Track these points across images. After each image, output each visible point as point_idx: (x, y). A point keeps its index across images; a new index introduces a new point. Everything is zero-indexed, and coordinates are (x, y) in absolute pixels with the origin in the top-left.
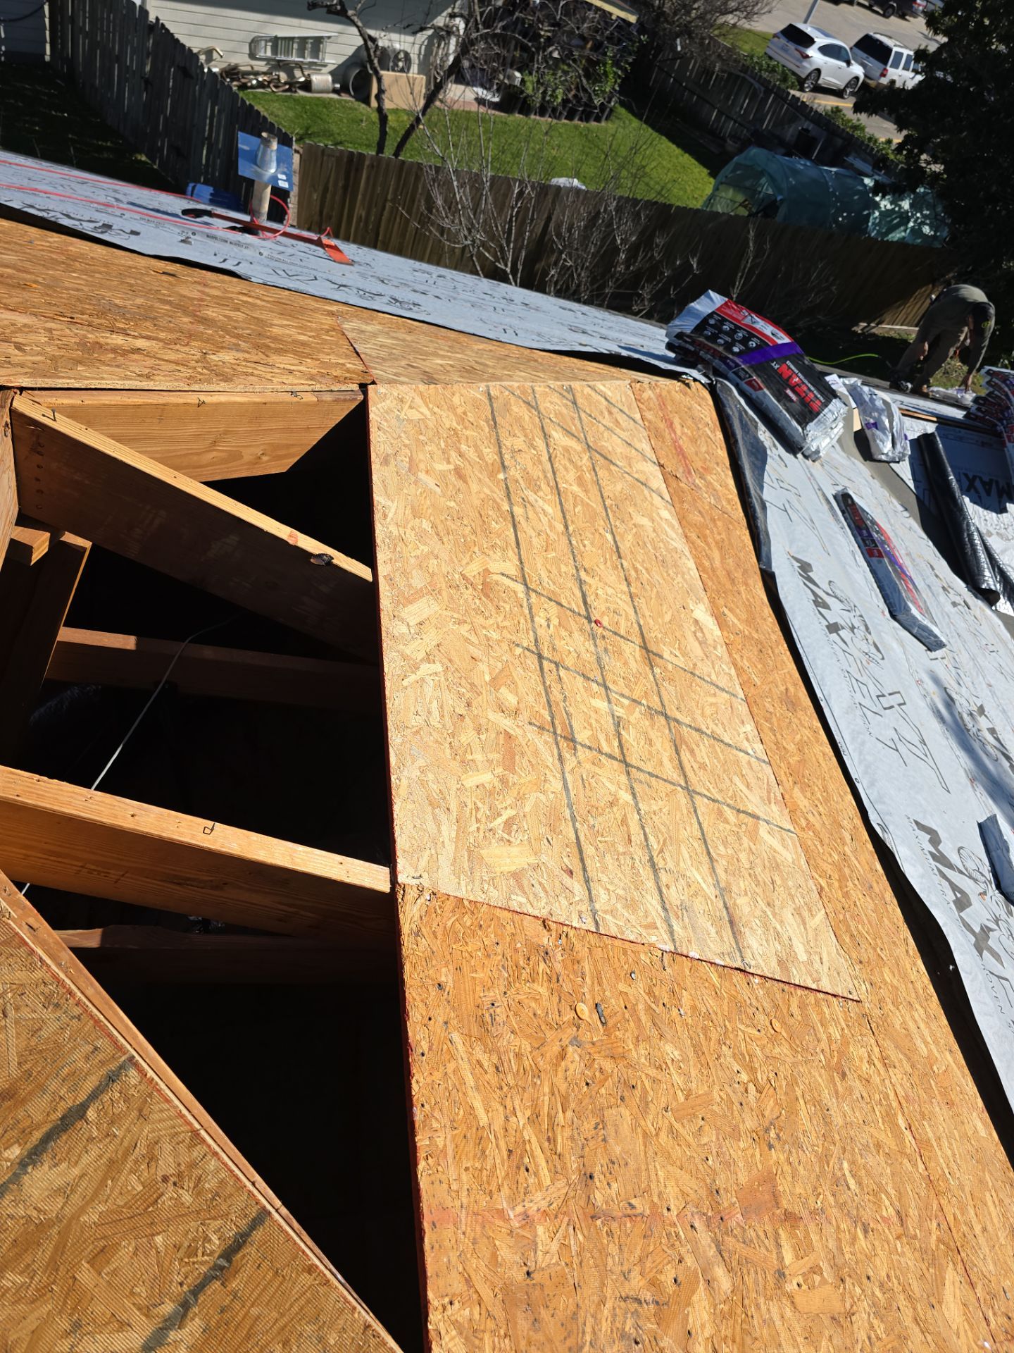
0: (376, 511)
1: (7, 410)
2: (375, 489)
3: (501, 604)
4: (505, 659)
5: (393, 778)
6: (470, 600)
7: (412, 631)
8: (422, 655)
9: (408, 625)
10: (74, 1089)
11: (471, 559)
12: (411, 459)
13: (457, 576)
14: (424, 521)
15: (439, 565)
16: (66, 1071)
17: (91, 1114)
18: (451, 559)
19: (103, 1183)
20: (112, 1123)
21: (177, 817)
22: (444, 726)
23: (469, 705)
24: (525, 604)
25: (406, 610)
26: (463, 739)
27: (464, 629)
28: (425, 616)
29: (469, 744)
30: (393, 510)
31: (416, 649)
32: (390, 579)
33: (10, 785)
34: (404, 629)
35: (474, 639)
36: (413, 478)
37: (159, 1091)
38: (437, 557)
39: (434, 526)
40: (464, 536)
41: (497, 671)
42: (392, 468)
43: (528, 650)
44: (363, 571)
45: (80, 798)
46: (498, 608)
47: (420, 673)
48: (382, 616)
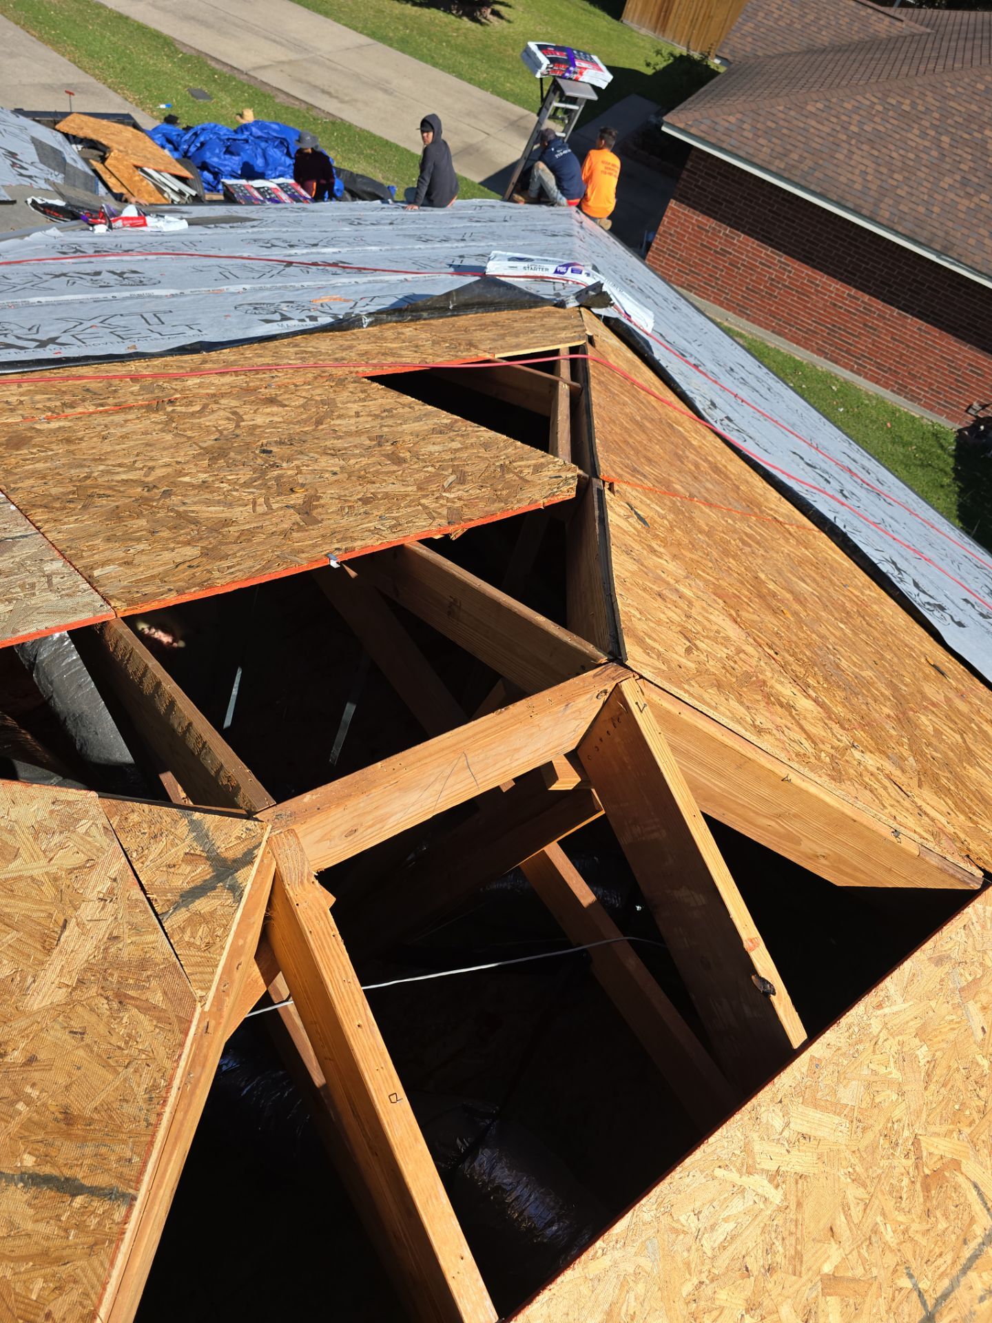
0: (873, 992)
1: (615, 683)
2: (896, 974)
3: (938, 1213)
4: (875, 1272)
5: (599, 1244)
6: (897, 1172)
7: (786, 1134)
8: (772, 1167)
9: (787, 1125)
10: (92, 1169)
11: (948, 1134)
12: (976, 981)
13: (906, 1133)
14: (925, 1048)
15: (895, 1104)
16: (103, 1150)
17: (79, 1200)
18: (918, 1114)
19: (26, 1258)
20: (77, 1226)
21: (385, 1062)
22: (714, 1258)
23: (770, 1269)
24: (973, 1245)
25: (801, 1108)
26: (722, 1295)
27: (854, 1193)
28: (820, 1134)
29: (722, 1309)
30: (895, 1008)
31: (769, 1155)
32: (816, 1064)
33: (314, 920)
34: (778, 1123)
35: (856, 1212)
36: (957, 1000)
37: (118, 1247)
38: (902, 1094)
39: (933, 1062)
40: (963, 1104)
41: (850, 1274)
42: (940, 972)
43: (920, 1295)
44: (795, 1031)
45: (343, 975)
46: (928, 1213)
47: (746, 1181)
48: (767, 1088)
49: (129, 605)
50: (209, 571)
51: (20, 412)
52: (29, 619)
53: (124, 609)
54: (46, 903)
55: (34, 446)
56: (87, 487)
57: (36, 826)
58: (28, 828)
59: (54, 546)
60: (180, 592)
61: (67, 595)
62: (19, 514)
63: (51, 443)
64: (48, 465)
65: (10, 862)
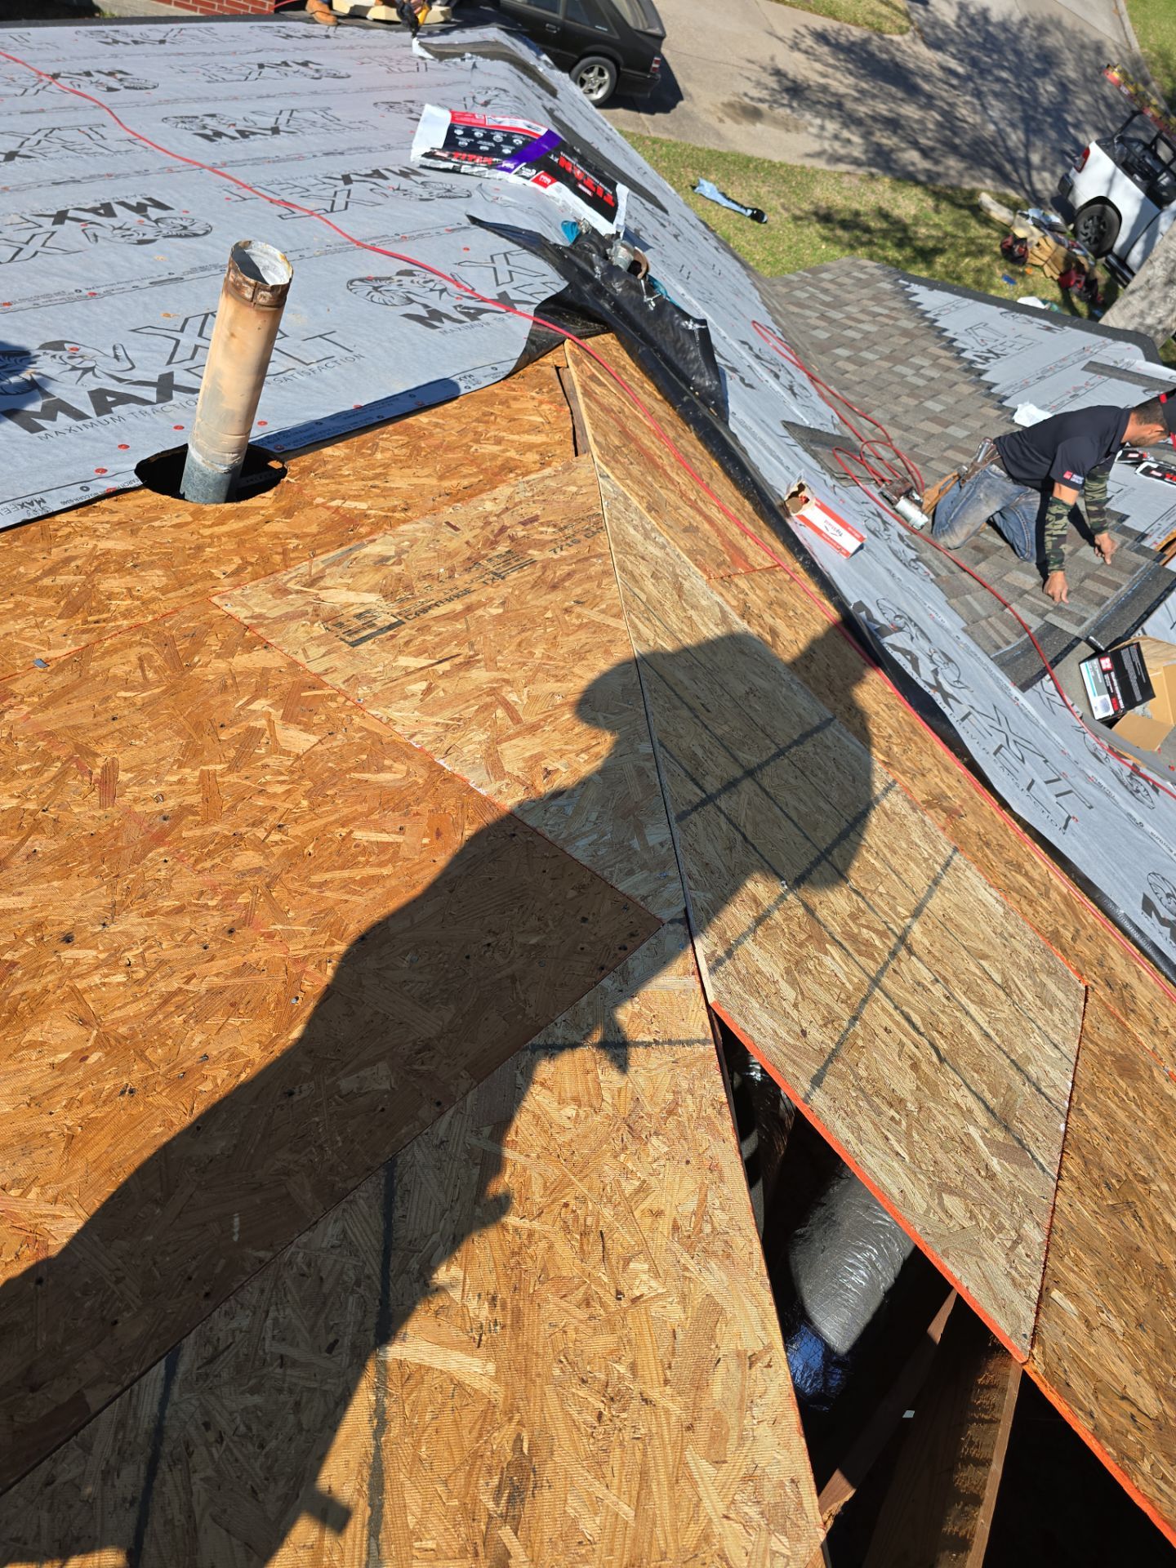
49: (1045, 1373)
50: (1143, 1452)
51: (1157, 1042)
52: (966, 1257)
53: (1036, 1370)
54: (676, 1541)
55: (1135, 1089)
56: (1133, 1190)
57: (758, 1472)
58: (753, 1462)
59: (1053, 1211)
60: (1097, 1431)
61: (1013, 1280)
62: (1060, 1141)
63: (1150, 1104)
64: (1129, 1123)
65: (707, 1458)
